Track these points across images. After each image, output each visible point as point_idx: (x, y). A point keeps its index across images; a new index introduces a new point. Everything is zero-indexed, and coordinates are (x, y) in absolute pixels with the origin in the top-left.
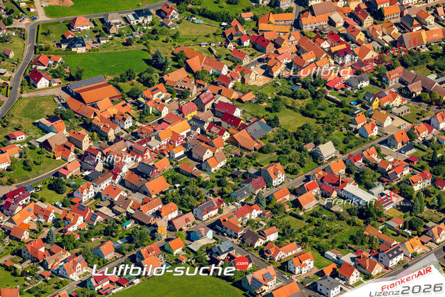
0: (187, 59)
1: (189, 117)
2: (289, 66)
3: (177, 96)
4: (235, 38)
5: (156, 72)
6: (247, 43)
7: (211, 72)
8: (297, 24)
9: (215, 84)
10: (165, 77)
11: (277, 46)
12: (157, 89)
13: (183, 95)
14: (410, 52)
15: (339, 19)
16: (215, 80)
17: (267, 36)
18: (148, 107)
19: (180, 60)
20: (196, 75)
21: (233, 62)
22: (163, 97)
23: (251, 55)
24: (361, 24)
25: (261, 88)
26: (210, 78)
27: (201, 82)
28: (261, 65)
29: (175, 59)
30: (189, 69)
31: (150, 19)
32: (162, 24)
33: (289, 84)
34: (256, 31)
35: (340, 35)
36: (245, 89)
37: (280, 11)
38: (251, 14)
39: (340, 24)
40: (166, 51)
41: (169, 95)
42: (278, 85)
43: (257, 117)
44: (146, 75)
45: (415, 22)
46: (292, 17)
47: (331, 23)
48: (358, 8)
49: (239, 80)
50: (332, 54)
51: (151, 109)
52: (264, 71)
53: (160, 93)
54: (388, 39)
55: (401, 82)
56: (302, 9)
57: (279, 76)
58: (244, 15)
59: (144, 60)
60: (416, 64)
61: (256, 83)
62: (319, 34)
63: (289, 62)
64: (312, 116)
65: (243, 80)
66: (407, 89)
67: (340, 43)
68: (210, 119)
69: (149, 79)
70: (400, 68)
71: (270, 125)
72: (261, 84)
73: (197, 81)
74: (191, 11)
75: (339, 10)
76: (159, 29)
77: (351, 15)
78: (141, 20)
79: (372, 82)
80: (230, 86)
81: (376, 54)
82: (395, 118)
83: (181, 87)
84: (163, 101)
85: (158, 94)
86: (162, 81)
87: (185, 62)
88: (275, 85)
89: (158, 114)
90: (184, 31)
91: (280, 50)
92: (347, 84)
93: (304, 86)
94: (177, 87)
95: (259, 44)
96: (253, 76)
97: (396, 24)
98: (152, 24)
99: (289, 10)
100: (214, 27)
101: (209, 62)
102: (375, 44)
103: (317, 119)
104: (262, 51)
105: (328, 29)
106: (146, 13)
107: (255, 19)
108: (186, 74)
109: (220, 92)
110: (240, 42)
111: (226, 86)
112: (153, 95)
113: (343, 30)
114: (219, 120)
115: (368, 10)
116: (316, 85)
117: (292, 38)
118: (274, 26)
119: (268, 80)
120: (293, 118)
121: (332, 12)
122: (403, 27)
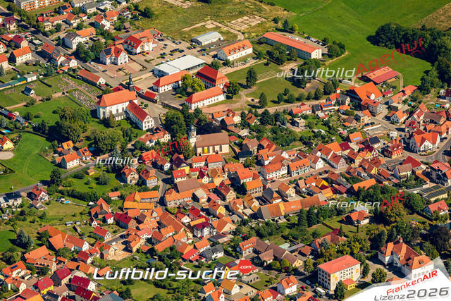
0: (51, 237)
1: (45, 292)
2: (149, 240)
3: (37, 273)
4: (100, 217)
5: (19, 251)
6: (110, 221)
7: (73, 249)
8: (162, 202)
9: (74, 260)
10: (26, 256)
11: (139, 222)
12: (16, 266)
13: (42, 271)
14: (267, 224)
15: (201, 194)
16: (76, 256)
17: (131, 214)
18: (7, 284)
19: (44, 239)
20: (57, 253)
21: (95, 239)
22: (22, 274)
23: (114, 232)
24: (224, 199)
25: (120, 262)
26: (70, 255)
27: (62, 259)
28: (123, 241)
29: (39, 239)
30: (51, 247)
31: (19, 201)
32: (31, 206)
33: (147, 258)
34: (121, 209)
35: (203, 210)
36: (103, 263)
37: (146, 190)
38: (118, 193)
39: (204, 200)
40: (29, 230)
41: (29, 272)
42: (136, 259)
43: (111, 290)
44: (9, 254)
45: (275, 195)
46: (158, 194)
47: (195, 198)
48: (222, 184)
49: (98, 256)
50: (191, 228)
51: (9, 285)
52: (124, 246)
53: (20, 270)
54: (249, 212)
55: (255, 251)
56: (168, 186)
57: (138, 251)
58: (111, 194)
59: (10, 240)
60: (270, 234)
61: (115, 258)
62: (182, 210)
63: (150, 237)
64: (164, 287)
65: (102, 256)
66: (258, 258)
67: (200, 217)
68: (65, 294)
69: (11, 257)
70: (254, 239)
71: (122, 297)
72: (120, 258)
73: (58, 258)
74: (61, 192)
75: (203, 186)
76: (27, 210)
77: (216, 191)
78: (11, 202)
79: (227, 253)
80: (89, 261)
81: (234, 227)
82: (244, 286)
83: (41, 264)
84: (23, 278)
85: (17, 271)
86: (23, 259)
87: (48, 240)
88: (133, 259)
89: (16, 290)
90: (51, 212)
91: (141, 226)
92: (201, 256)
93: (161, 259)
94: (37, 264)
95: (122, 221)
96: (111, 251)
97: (258, 199)
98: (21, 206)
99: (156, 188)
100: (82, 206)
101: (71, 240)
102: (235, 218)
103: (169, 289)
104: (125, 227)
105: (191, 204)
106: (16, 196)
107: (122, 198)
108: (48, 251)
109: (77, 268)
110: (104, 220)
111: (85, 262)
112: (12, 272)
113: (206, 205)
114: (72, 294)
115: (232, 185)
116: (171, 258)
117: (155, 214)
118: (138, 204)
119: (127, 255)
120: (146, 289)
121: (196, 188)
122: (262, 200)
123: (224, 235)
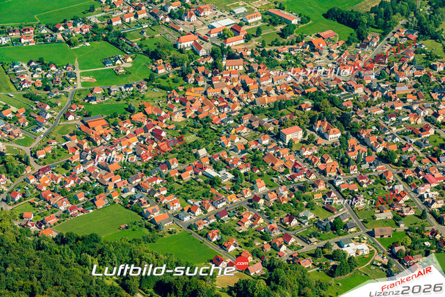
0: (145, 108)
1: (139, 135)
2: (196, 112)
3: (137, 126)
4: (172, 99)
5: (128, 114)
6: (177, 101)
7: (156, 115)
8: (205, 93)
9: (157, 120)
10: (132, 117)
11: (192, 103)
12: (126, 122)
13: (139, 125)
14: (258, 107)
15: (226, 91)
16: (157, 118)
17: (188, 98)
19: (142, 109)
20: (148, 116)
21: (169, 110)
22: (129, 125)
23: (179, 107)
24: (238, 94)
25: (179, 123)
26: (155, 118)
27: (150, 119)
28: (183, 112)
29: (140, 108)
30: (145, 113)
31: (132, 89)
32: (138, 91)
33: (194, 121)
34: (184, 95)
35: (226, 98)
36: (171, 122)
37: (198, 86)
38: (183, 87)
39: (227, 93)
40: (135, 104)
41: (133, 125)
43: (173, 136)
44: (123, 115)
45: (264, 93)
46: (204, 89)
47: (223, 92)
48: (237, 86)
49: (169, 119)
50: (218, 108)
51: (121, 131)
52: (183, 115)
54: (249, 101)
55: (250, 121)
56: (209, 85)
57: (190, 117)
58: (179, 88)
59: (125, 108)
60: (259, 113)
61: (177, 120)
62: (215, 98)
63: (197, 110)
64: (201, 137)
65: (171, 119)
66: (251, 124)
67: (224, 102)
68: (150, 137)
69: (124, 117)
70: (250, 115)
72: (180, 121)
73: (148, 119)
74: (154, 85)
75: (227, 86)
76: (135, 94)
77: (234, 89)
78: (127, 89)
79: (235, 121)
80: (164, 121)
81: (240, 108)
82: (242, 138)
83: (139, 121)
84: (129, 128)
85: (126, 124)
86: (130, 118)
87: (144, 110)
88: (187, 121)
89: (125, 134)
90: (147, 95)
91: (193, 105)
92: (222, 122)
93: (201, 122)
94: (137, 121)
95: (183, 102)
96: (176, 116)
97: (255, 94)
98: (132, 91)
99: (203, 86)
100: (164, 93)
101: (156, 109)
102: (242, 104)
103: (203, 138)
104: (184, 105)
105: (220, 95)
106: (131, 86)
107: (185, 90)
108: (143, 115)
109: (157, 124)
110: (174, 101)
111: (162, 121)
112: (124, 124)
113: (227, 97)
114: (153, 137)
115: (243, 87)
116: (206, 122)
117: (200, 99)
118: (193, 93)
119: (184, 119)
121: (224, 87)
122: (257, 95)
123: (235, 112)
